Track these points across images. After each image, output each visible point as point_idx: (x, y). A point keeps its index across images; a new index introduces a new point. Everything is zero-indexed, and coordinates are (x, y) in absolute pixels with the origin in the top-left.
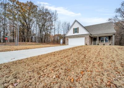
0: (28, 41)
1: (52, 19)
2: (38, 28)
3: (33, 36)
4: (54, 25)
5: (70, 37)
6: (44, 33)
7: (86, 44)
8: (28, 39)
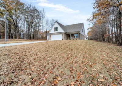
0: (16, 38)
1: (40, 16)
2: (25, 25)
3: (21, 32)
4: (42, 22)
5: (52, 34)
6: (33, 30)
7: (63, 39)
8: (15, 36)
